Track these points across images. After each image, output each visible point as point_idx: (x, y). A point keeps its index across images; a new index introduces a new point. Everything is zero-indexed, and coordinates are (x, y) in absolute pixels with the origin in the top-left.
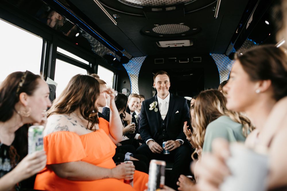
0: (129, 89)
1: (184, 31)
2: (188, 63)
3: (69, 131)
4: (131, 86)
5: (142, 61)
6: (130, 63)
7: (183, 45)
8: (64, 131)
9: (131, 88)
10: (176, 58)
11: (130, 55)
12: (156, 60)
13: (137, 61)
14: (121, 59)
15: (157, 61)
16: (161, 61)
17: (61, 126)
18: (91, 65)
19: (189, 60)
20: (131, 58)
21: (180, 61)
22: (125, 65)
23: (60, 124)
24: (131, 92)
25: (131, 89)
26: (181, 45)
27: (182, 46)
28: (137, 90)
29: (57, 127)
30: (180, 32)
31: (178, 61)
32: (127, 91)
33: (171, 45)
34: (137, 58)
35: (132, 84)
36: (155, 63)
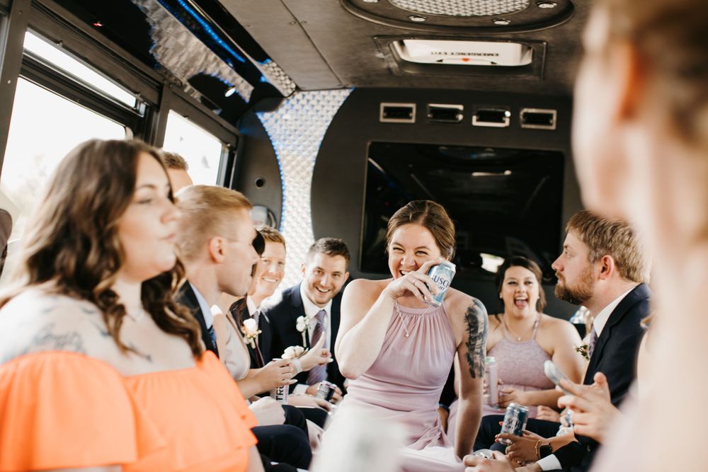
0: (275, 209)
1: (504, 11)
2: (506, 127)
3: (84, 355)
4: (282, 201)
5: (333, 107)
6: (287, 110)
7: (494, 59)
8: (68, 353)
9: (282, 206)
10: (461, 107)
11: (288, 82)
12: (386, 109)
13: (313, 106)
14: (253, 94)
15: (390, 112)
16: (405, 113)
17: (57, 331)
18: (142, 108)
19: (510, 118)
20: (290, 92)
21: (478, 120)
22: (267, 115)
23: (52, 325)
24: (281, 220)
25: (281, 211)
26: (486, 58)
27: (489, 64)
28: (305, 215)
29: (43, 334)
30: (490, 13)
31: (468, 119)
32: (268, 216)
33: (449, 56)
34: (314, 96)
35: (285, 193)
36: (382, 120)
